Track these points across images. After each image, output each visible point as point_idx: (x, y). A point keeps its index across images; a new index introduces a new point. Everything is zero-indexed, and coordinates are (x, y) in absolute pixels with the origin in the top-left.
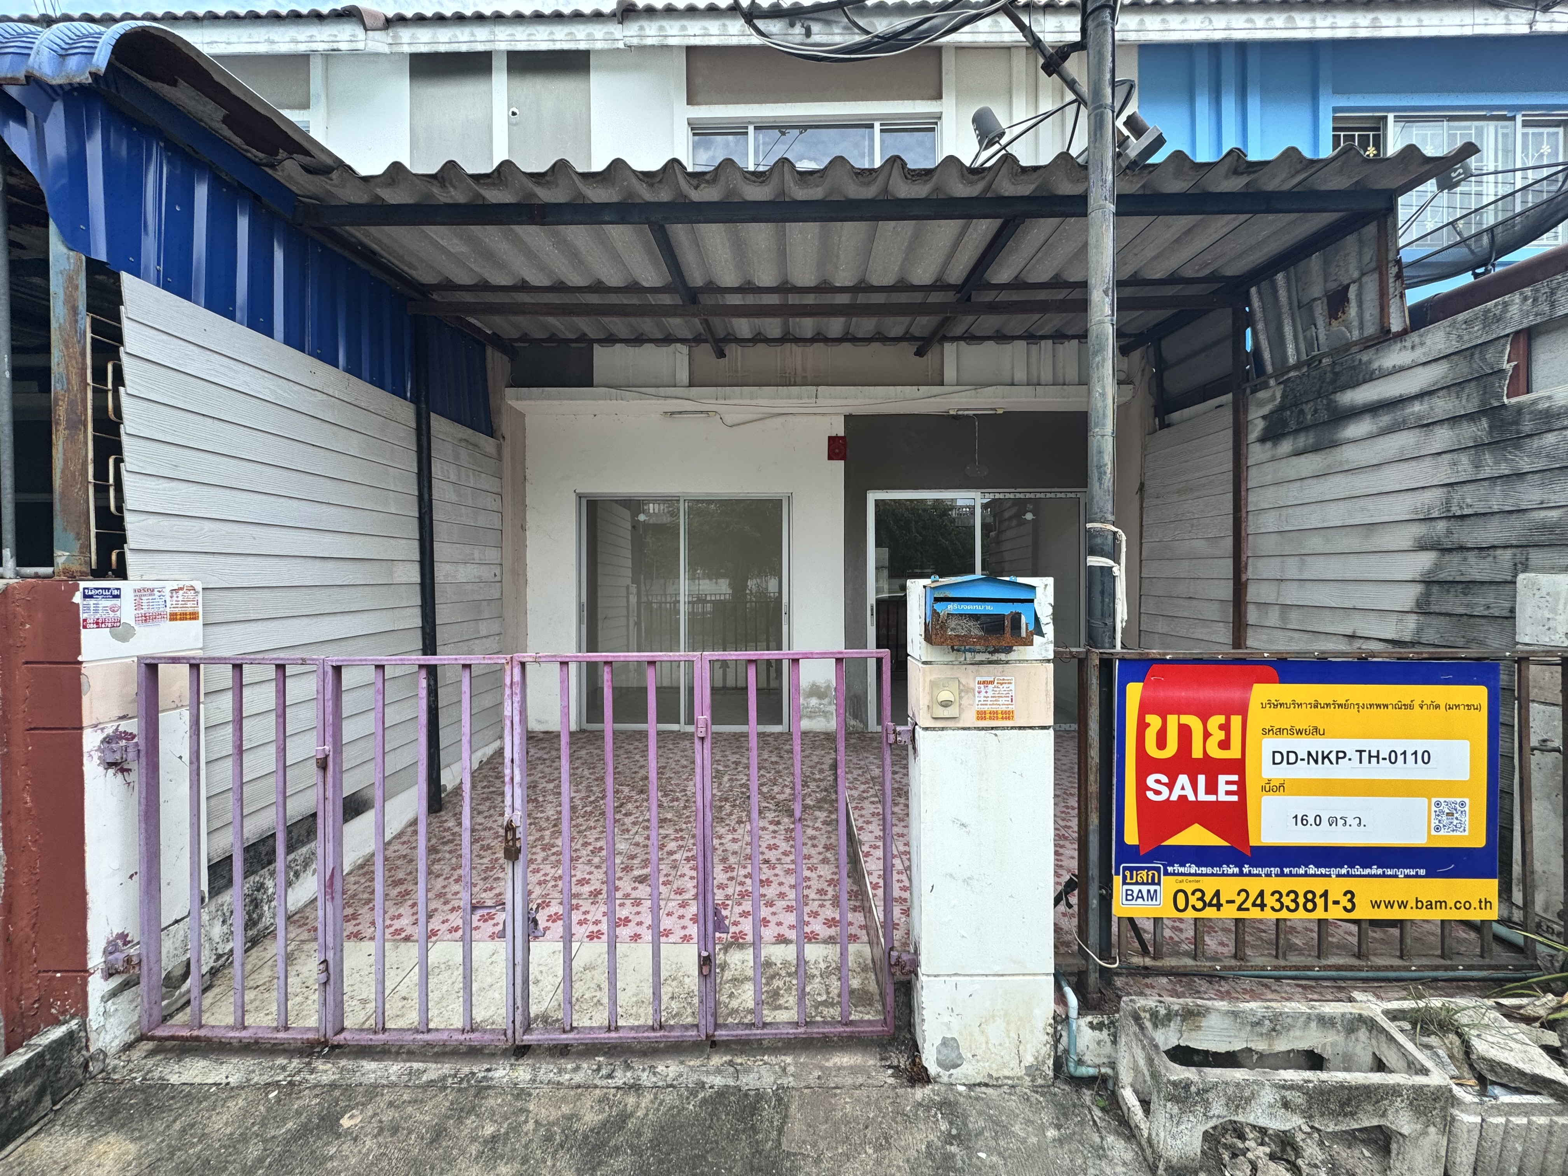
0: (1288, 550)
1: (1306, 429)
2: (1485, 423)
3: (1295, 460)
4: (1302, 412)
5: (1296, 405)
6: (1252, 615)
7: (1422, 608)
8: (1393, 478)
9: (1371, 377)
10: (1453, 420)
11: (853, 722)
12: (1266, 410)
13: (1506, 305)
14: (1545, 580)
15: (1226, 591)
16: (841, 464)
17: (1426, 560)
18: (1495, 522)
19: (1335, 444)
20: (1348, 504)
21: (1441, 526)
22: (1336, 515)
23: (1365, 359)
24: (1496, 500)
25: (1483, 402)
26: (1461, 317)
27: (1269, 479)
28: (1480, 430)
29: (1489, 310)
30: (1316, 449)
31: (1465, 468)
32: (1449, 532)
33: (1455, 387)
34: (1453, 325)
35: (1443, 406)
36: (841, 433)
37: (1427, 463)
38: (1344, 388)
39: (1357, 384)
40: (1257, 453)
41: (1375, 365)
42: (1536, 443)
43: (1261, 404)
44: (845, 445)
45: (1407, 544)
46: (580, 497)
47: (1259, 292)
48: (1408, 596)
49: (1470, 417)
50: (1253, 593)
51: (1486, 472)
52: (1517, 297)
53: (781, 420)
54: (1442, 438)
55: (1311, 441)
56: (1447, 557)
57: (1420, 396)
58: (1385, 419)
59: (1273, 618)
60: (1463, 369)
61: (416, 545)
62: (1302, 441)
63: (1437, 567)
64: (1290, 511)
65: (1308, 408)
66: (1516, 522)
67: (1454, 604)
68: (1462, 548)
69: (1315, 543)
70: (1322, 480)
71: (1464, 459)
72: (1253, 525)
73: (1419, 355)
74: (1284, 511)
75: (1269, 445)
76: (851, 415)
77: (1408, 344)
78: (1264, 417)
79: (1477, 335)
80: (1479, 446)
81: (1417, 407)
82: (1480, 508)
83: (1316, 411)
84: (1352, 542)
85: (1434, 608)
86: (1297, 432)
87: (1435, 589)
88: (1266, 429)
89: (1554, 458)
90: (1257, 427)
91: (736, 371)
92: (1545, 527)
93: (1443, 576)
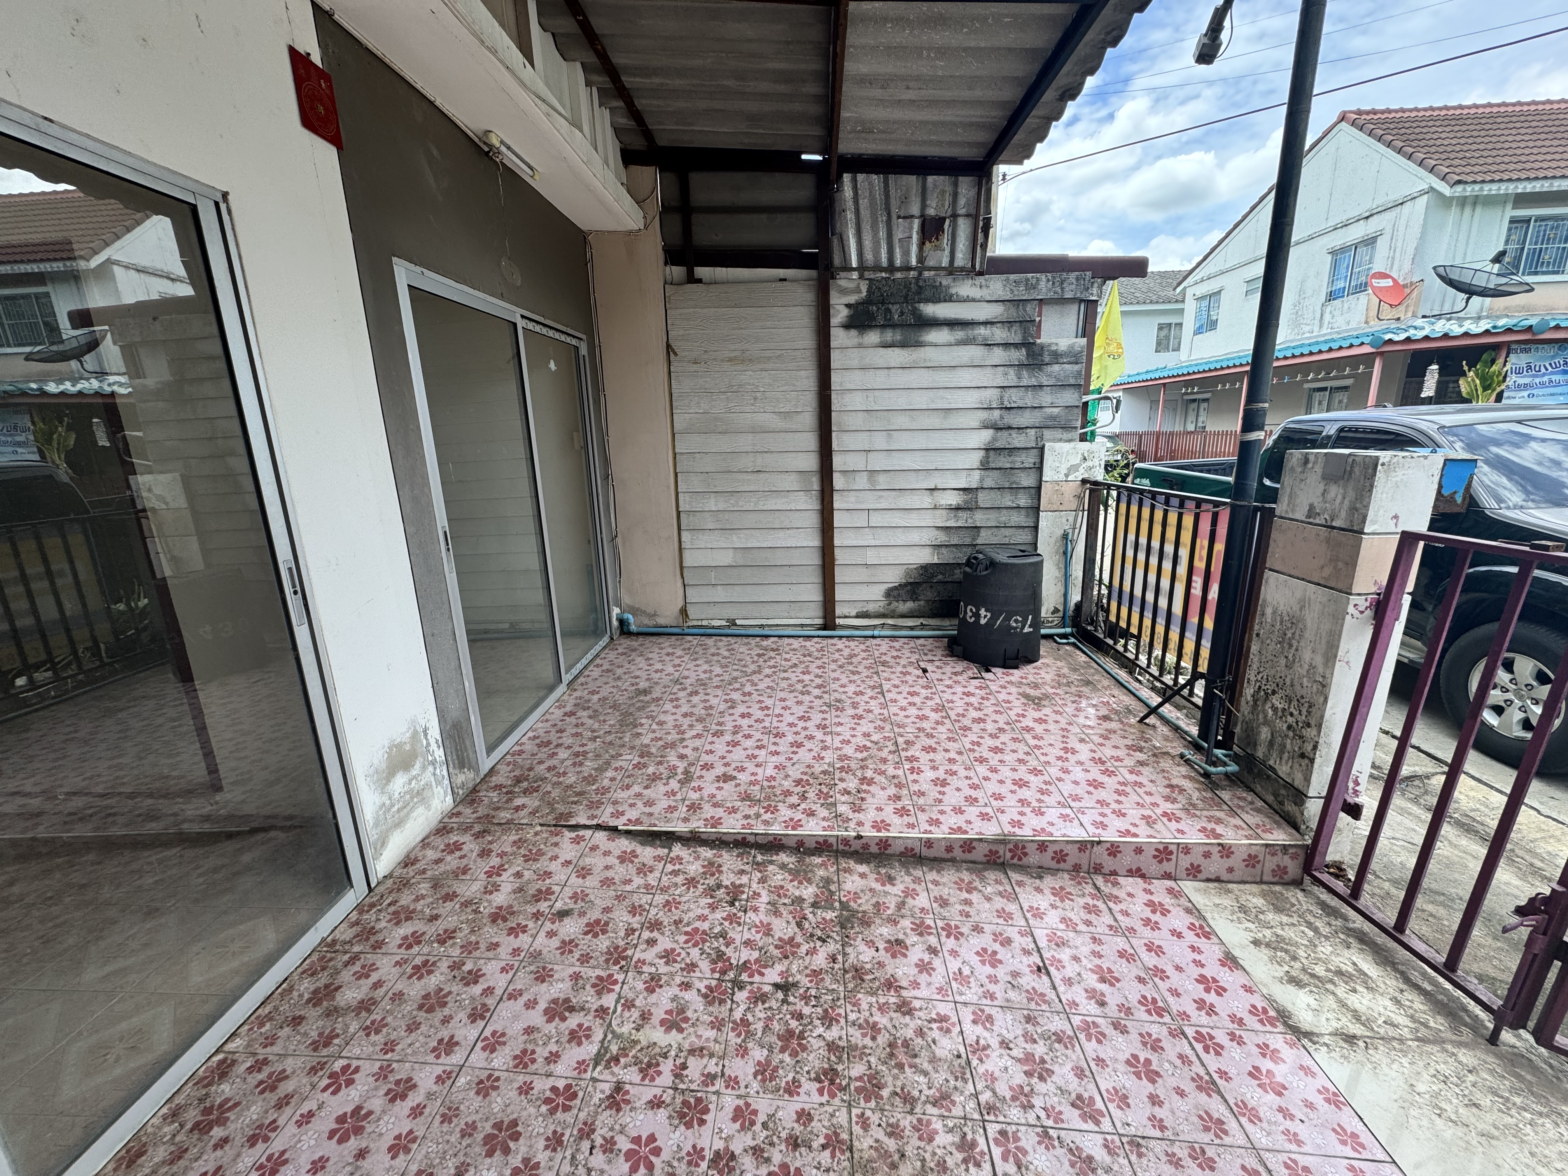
0: (876, 425)
1: (894, 326)
2: (1024, 351)
3: (882, 351)
4: (888, 310)
5: (883, 303)
6: (838, 481)
7: (985, 466)
8: (966, 377)
9: (949, 299)
10: (1006, 345)
11: (460, 778)
12: (852, 299)
13: (1038, 280)
16: (330, 153)
17: (986, 435)
18: (1027, 413)
19: (919, 344)
20: (931, 393)
21: (997, 413)
22: (921, 400)
23: (944, 283)
24: (1029, 399)
25: (1024, 338)
26: (1012, 277)
27: (855, 363)
28: (1019, 355)
29: (1027, 280)
30: (903, 345)
31: (1011, 378)
32: (1002, 418)
33: (1008, 324)
34: (1007, 280)
35: (999, 334)
36: (318, 60)
37: (989, 370)
38: (927, 301)
39: (939, 301)
40: (839, 337)
41: (953, 291)
43: (844, 292)
45: (976, 424)
47: (854, 181)
48: (976, 458)
49: (1016, 346)
50: (838, 462)
51: (1025, 382)
52: (1043, 277)
54: (999, 355)
55: (898, 337)
56: (1000, 434)
57: (986, 323)
58: (960, 334)
59: (862, 482)
60: (1014, 313)
62: (889, 335)
63: (994, 439)
64: (877, 393)
65: (895, 308)
66: (1037, 413)
67: (1003, 462)
68: (1010, 428)
69: (901, 421)
70: (907, 371)
72: (837, 402)
73: (985, 293)
74: (870, 393)
77: (977, 283)
78: (848, 306)
80: (1021, 365)
81: (982, 331)
82: (1020, 404)
83: (902, 313)
85: (992, 465)
86: (883, 327)
87: (992, 453)
88: (850, 317)
89: (1058, 380)
90: (839, 314)
92: (1053, 418)
93: (998, 445)
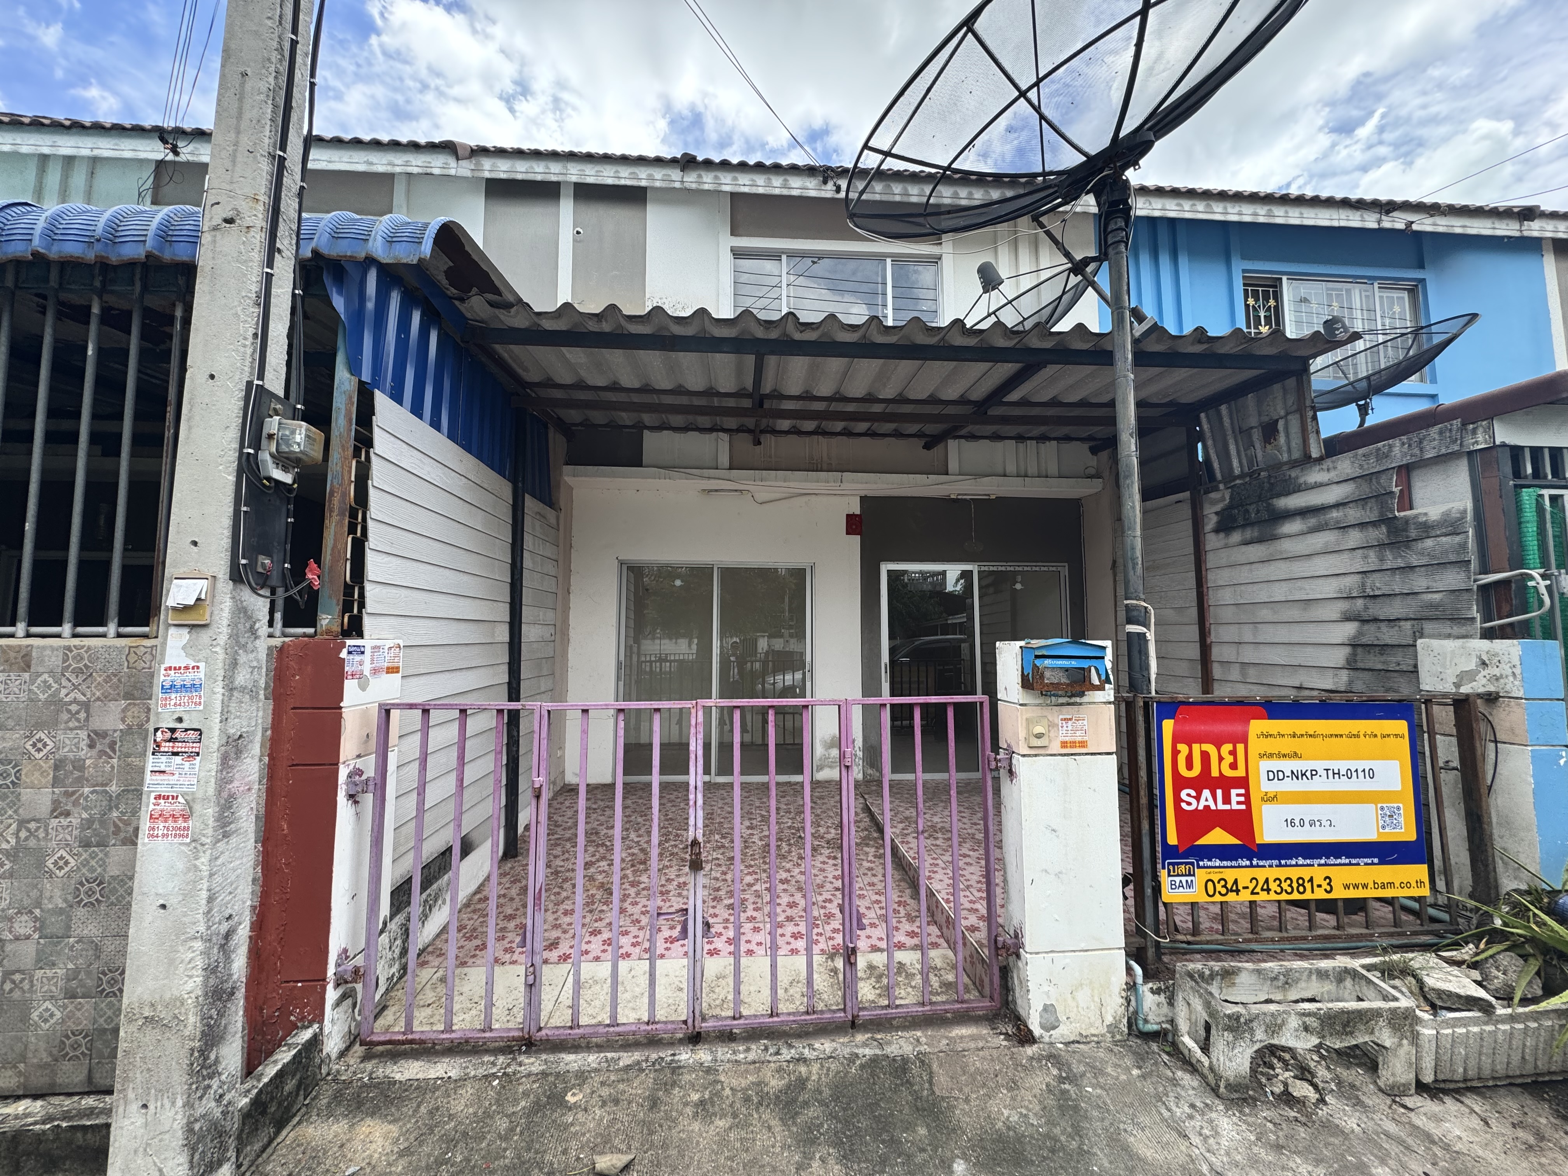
0: (1244, 618)
1: (1252, 524)
2: (1384, 529)
3: (1244, 548)
4: (1247, 511)
5: (1242, 506)
6: (1217, 672)
7: (1351, 665)
8: (1321, 566)
9: (1299, 489)
10: (1362, 525)
11: (870, 771)
12: (1219, 507)
13: (1390, 446)
14: (1435, 643)
15: (1194, 652)
16: (858, 538)
17: (1350, 629)
18: (1397, 601)
19: (1275, 538)
20: (1290, 584)
21: (1360, 603)
22: (1279, 593)
23: (1293, 475)
24: (1397, 585)
25: (1381, 514)
26: (1361, 451)
27: (1224, 562)
28: (1379, 534)
29: (1379, 449)
30: (1260, 540)
31: (1372, 561)
32: (1366, 608)
33: (1361, 501)
34: (1356, 456)
35: (1353, 514)
36: (858, 512)
37: (1346, 556)
38: (1279, 495)
39: (1288, 493)
40: (1212, 541)
41: (1302, 480)
42: (1420, 545)
43: (1214, 502)
44: (861, 522)
45: (1336, 616)
46: (622, 563)
47: (1207, 417)
48: (1339, 656)
49: (1374, 524)
50: (1216, 653)
51: (1388, 565)
52: (1397, 442)
53: (806, 498)
54: (1355, 538)
55: (1256, 534)
56: (1366, 627)
57: (1337, 505)
58: (1312, 521)
59: (1235, 674)
60: (1366, 490)
61: (507, 607)
62: (1249, 533)
63: (1360, 633)
64: (1243, 588)
65: (1252, 508)
66: (1412, 601)
67: (1374, 661)
68: (1376, 620)
69: (1265, 614)
70: (1266, 564)
71: (1372, 554)
72: (1212, 598)
73: (1332, 475)
74: (1238, 588)
75: (1222, 535)
76: (866, 496)
77: (1325, 467)
78: (1217, 513)
79: (1373, 466)
80: (1381, 546)
81: (1335, 514)
82: (1386, 590)
83: (1258, 511)
84: (1295, 613)
85: (1360, 665)
86: (1244, 526)
87: (1359, 650)
88: (1218, 523)
89: (1434, 557)
90: (1211, 521)
91: (770, 457)
92: (1432, 606)
93: (1364, 640)
